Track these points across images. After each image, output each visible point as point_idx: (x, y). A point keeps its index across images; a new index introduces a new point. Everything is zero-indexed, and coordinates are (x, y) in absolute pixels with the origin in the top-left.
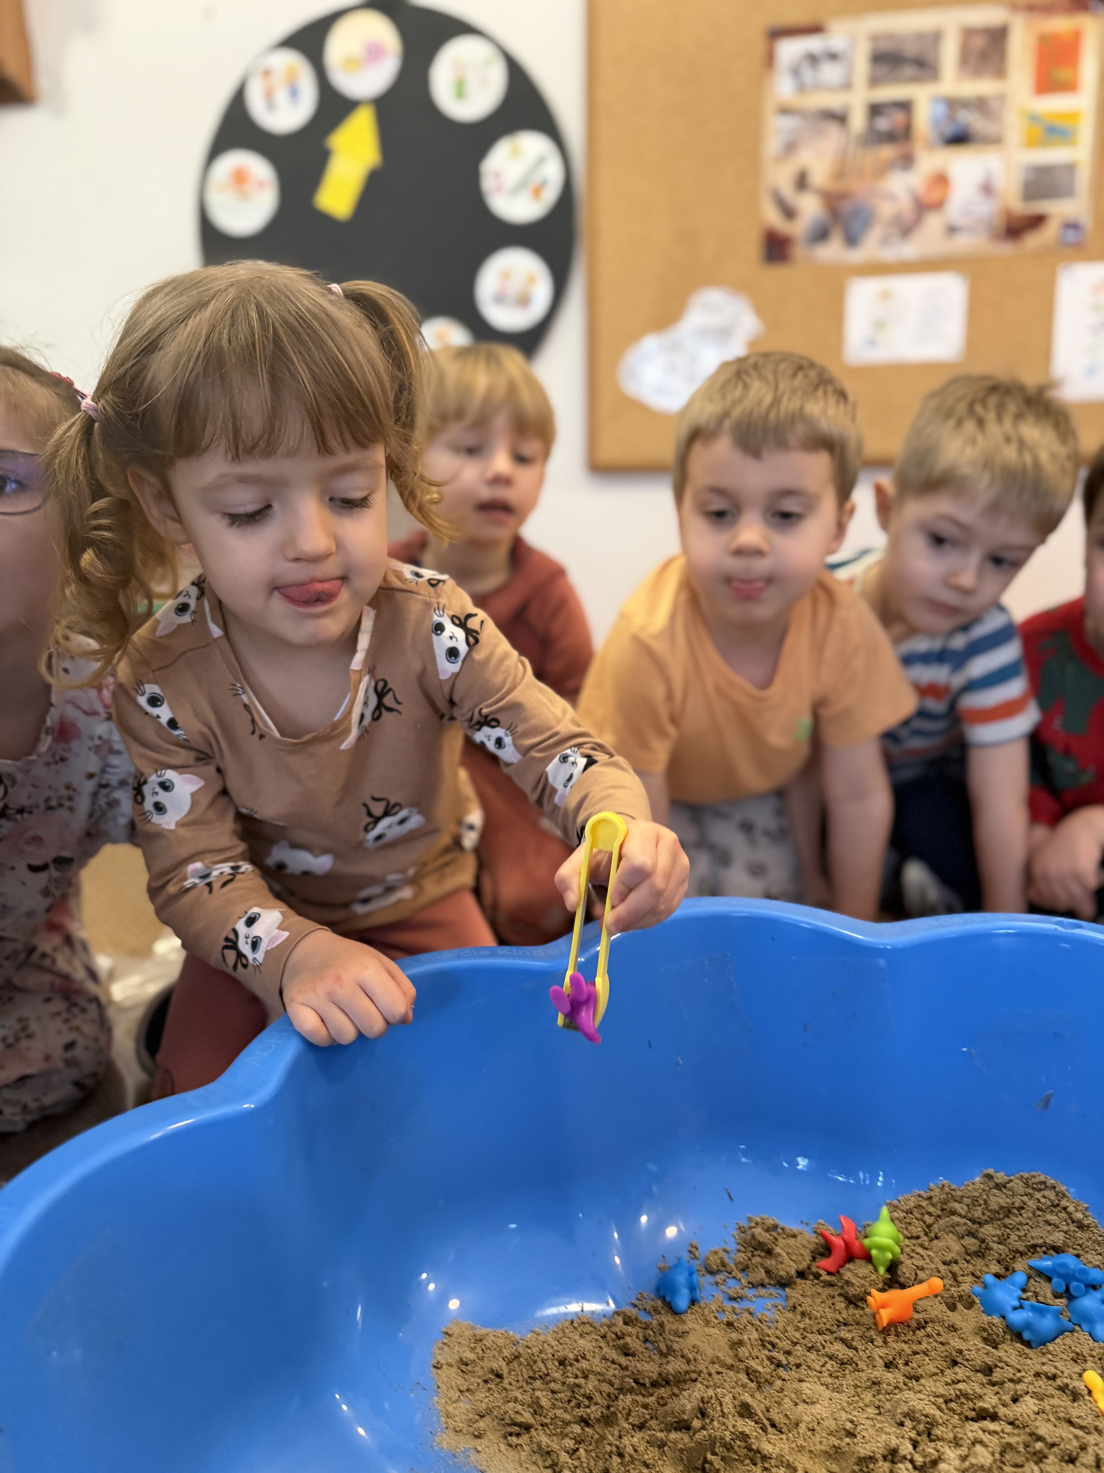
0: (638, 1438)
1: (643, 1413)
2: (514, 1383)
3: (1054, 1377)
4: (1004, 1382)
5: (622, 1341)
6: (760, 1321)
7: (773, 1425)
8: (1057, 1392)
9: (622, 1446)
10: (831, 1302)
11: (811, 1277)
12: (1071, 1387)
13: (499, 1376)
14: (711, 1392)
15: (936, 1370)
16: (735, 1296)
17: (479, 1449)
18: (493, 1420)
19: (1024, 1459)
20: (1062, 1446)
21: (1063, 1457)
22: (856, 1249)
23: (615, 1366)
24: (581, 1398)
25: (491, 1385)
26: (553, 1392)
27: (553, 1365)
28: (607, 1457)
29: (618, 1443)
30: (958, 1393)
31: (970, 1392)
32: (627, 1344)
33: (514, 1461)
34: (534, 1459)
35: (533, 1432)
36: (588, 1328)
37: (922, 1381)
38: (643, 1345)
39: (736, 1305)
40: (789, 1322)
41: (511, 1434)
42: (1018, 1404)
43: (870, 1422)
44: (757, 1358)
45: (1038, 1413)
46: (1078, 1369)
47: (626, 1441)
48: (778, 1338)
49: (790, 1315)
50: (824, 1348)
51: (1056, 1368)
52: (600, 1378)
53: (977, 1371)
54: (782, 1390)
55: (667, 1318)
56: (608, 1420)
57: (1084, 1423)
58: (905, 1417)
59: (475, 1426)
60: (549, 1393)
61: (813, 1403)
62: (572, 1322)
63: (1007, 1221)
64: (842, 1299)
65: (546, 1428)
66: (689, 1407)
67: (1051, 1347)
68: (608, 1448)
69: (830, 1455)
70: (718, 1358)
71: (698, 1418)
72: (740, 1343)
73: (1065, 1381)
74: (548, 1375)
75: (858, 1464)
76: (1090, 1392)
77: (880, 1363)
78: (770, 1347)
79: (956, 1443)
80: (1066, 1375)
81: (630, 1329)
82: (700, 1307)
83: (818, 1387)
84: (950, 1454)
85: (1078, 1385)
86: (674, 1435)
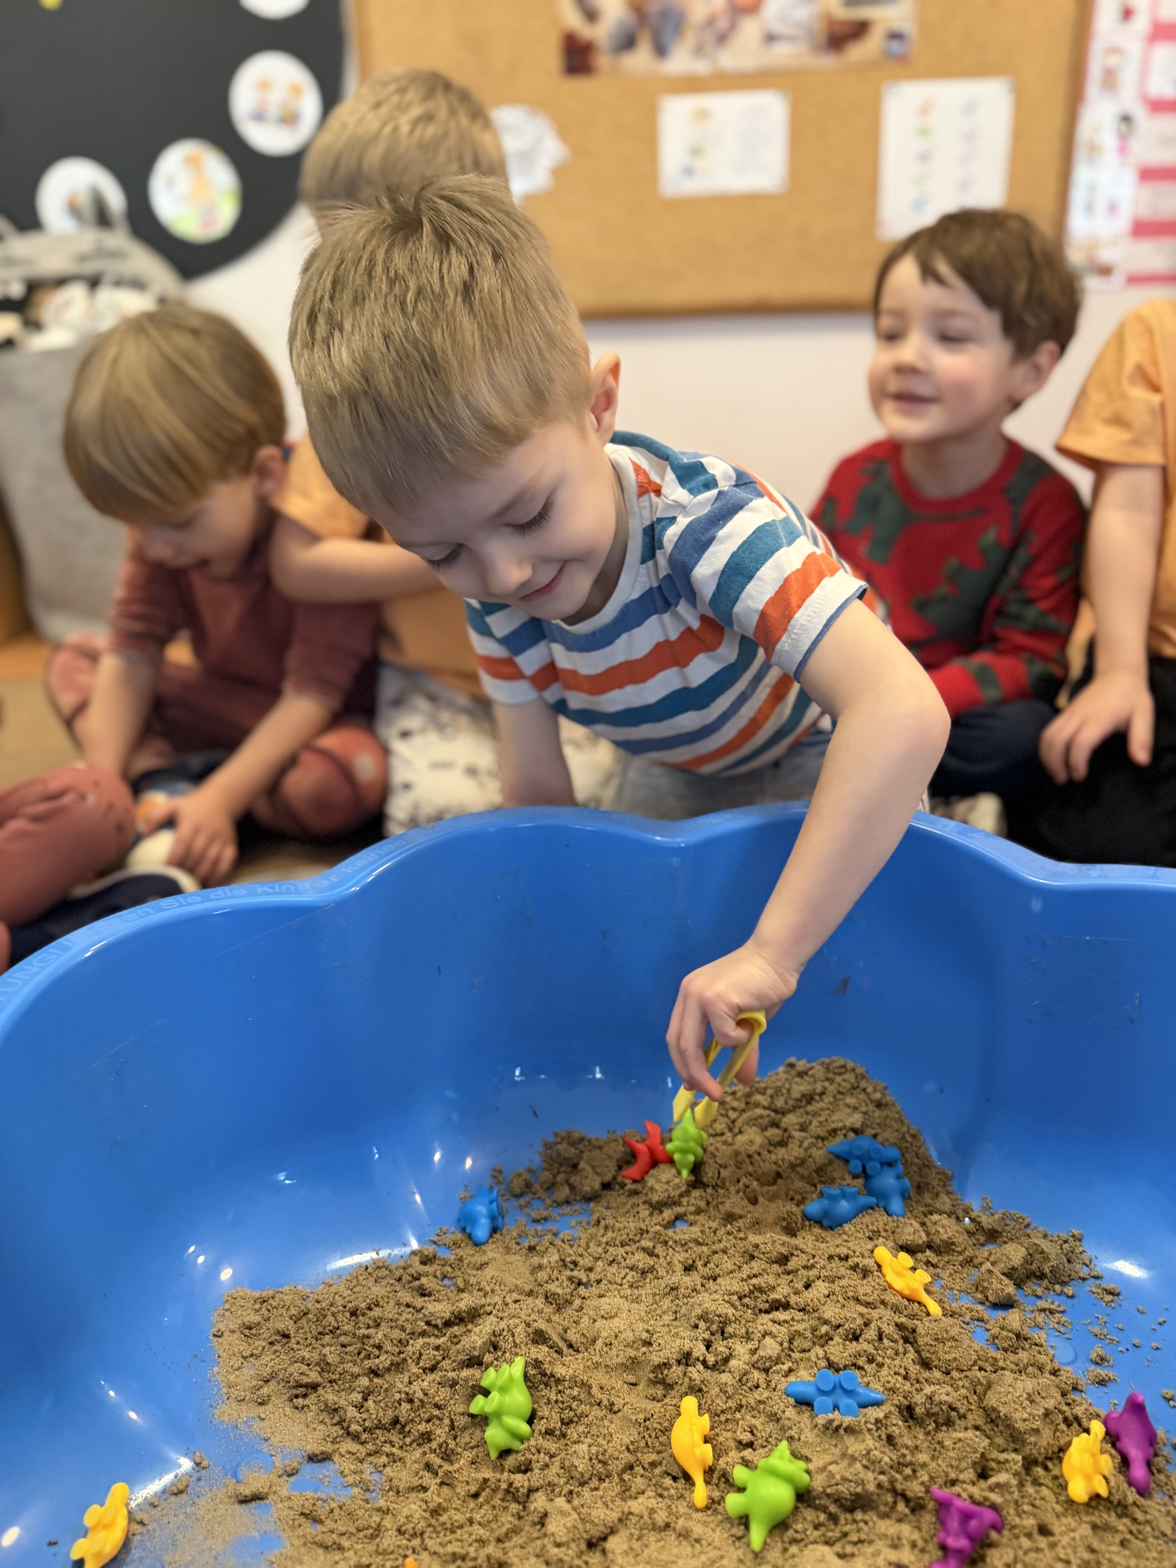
0: (428, 1381)
1: (434, 1356)
2: (302, 1342)
3: (847, 1258)
4: (799, 1269)
5: (417, 1283)
6: (563, 1241)
7: (570, 1346)
8: (848, 1272)
9: (411, 1392)
10: (635, 1210)
11: (617, 1187)
12: (860, 1266)
13: (286, 1336)
14: (503, 1325)
15: (733, 1267)
16: (539, 1217)
17: (263, 1416)
18: (279, 1383)
19: (810, 1344)
20: (846, 1326)
21: (847, 1336)
22: (660, 1155)
23: (409, 1310)
24: (370, 1349)
25: (277, 1347)
26: (343, 1346)
27: (342, 1318)
28: (397, 1404)
29: (407, 1389)
30: (751, 1288)
31: (764, 1285)
32: (422, 1285)
33: (300, 1423)
34: (321, 1418)
35: (321, 1391)
36: (384, 1272)
37: (719, 1280)
38: (440, 1283)
39: (539, 1227)
40: (592, 1237)
41: (297, 1397)
42: (810, 1290)
43: (666, 1329)
44: (557, 1279)
45: (828, 1296)
46: (870, 1246)
47: (416, 1387)
48: (581, 1256)
49: (593, 1230)
50: (625, 1260)
51: (849, 1248)
52: (393, 1324)
53: (773, 1262)
54: (581, 1308)
55: (467, 1251)
56: (398, 1367)
57: (870, 1300)
58: (699, 1319)
59: (258, 1393)
60: (338, 1348)
61: (612, 1317)
62: (367, 1268)
63: (810, 1108)
64: (647, 1206)
65: (334, 1384)
66: (479, 1343)
67: (847, 1227)
68: (397, 1396)
69: (627, 1367)
70: (516, 1286)
71: (489, 1352)
72: (540, 1267)
73: (856, 1260)
74: (338, 1328)
75: (653, 1372)
76: (879, 1266)
77: (679, 1268)
78: (572, 1266)
79: (748, 1337)
80: (857, 1254)
81: (427, 1268)
82: (502, 1234)
83: (618, 1301)
84: (741, 1349)
85: (868, 1262)
86: (465, 1373)
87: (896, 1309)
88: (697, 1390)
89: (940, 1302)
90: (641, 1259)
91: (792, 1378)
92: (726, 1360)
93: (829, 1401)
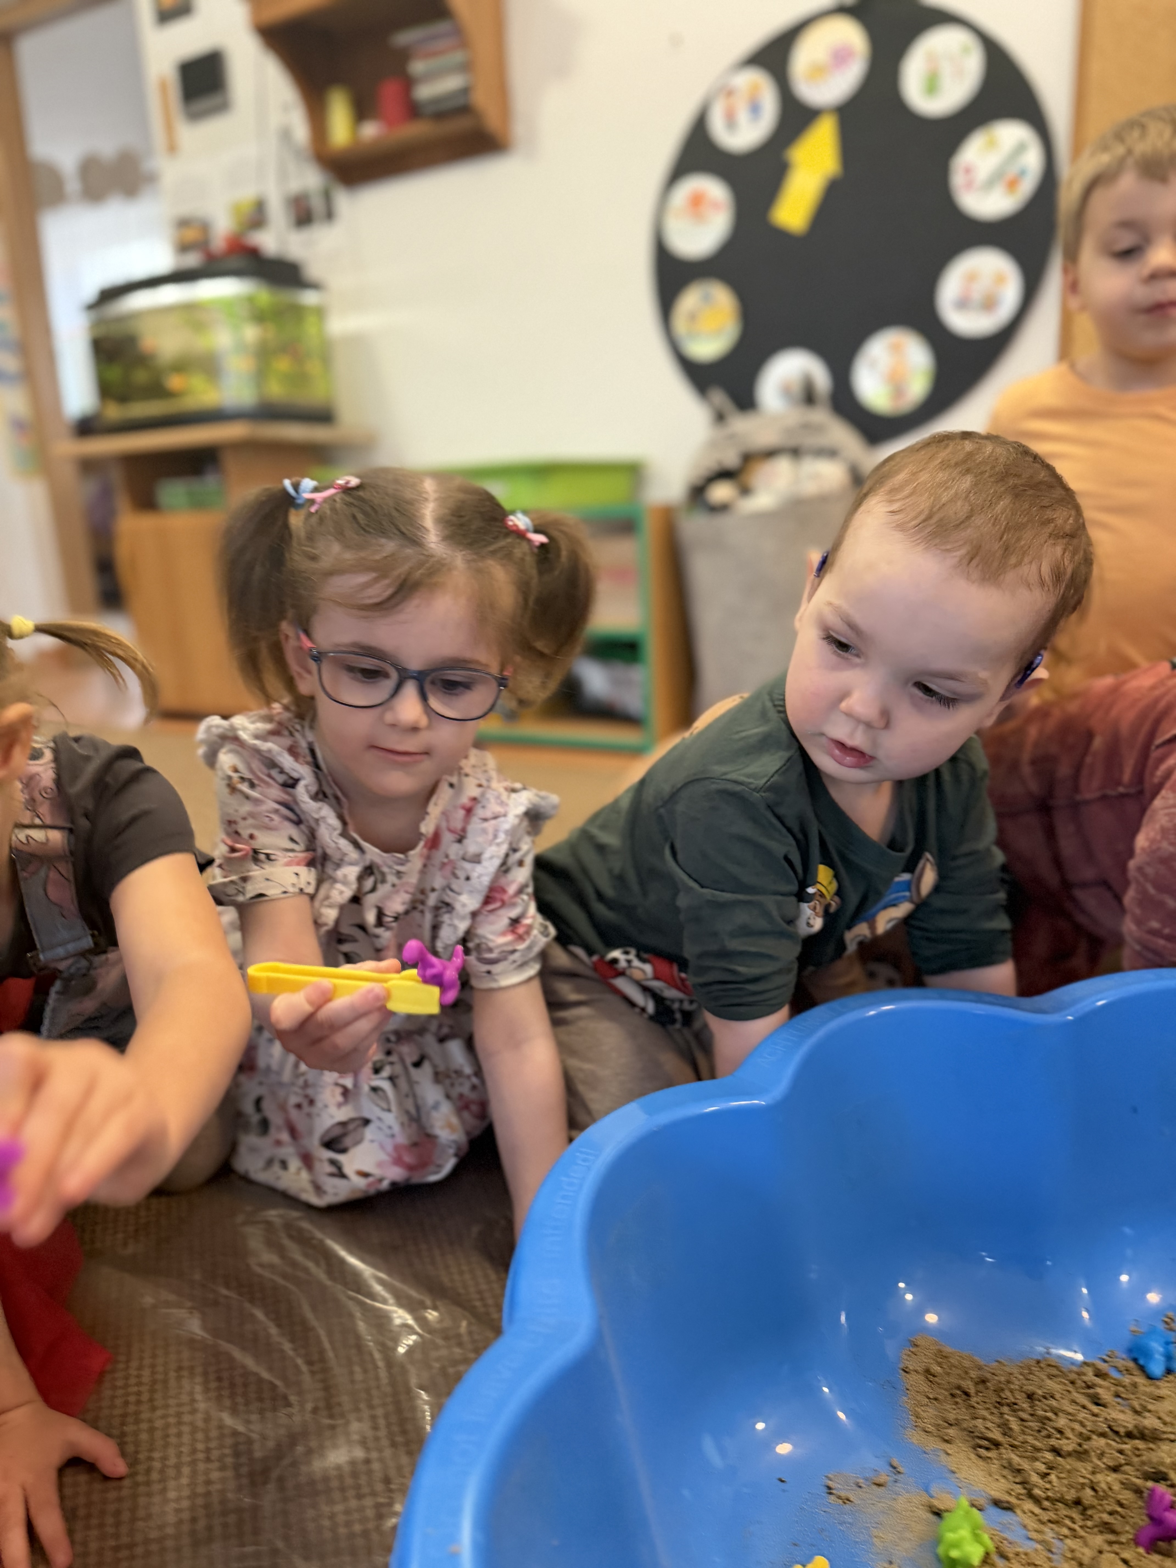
2: (981, 1403)
17: (949, 1452)
18: (962, 1430)
23: (1085, 1411)
24: (1052, 1430)
26: (1022, 1420)
27: (1021, 1397)
35: (1002, 1450)
36: (1054, 1372)
41: (981, 1447)
55: (1140, 1380)
59: (944, 1431)
65: (1015, 1449)
66: (1167, 1461)
74: (1015, 1403)
81: (1100, 1381)
86: (1150, 1484)
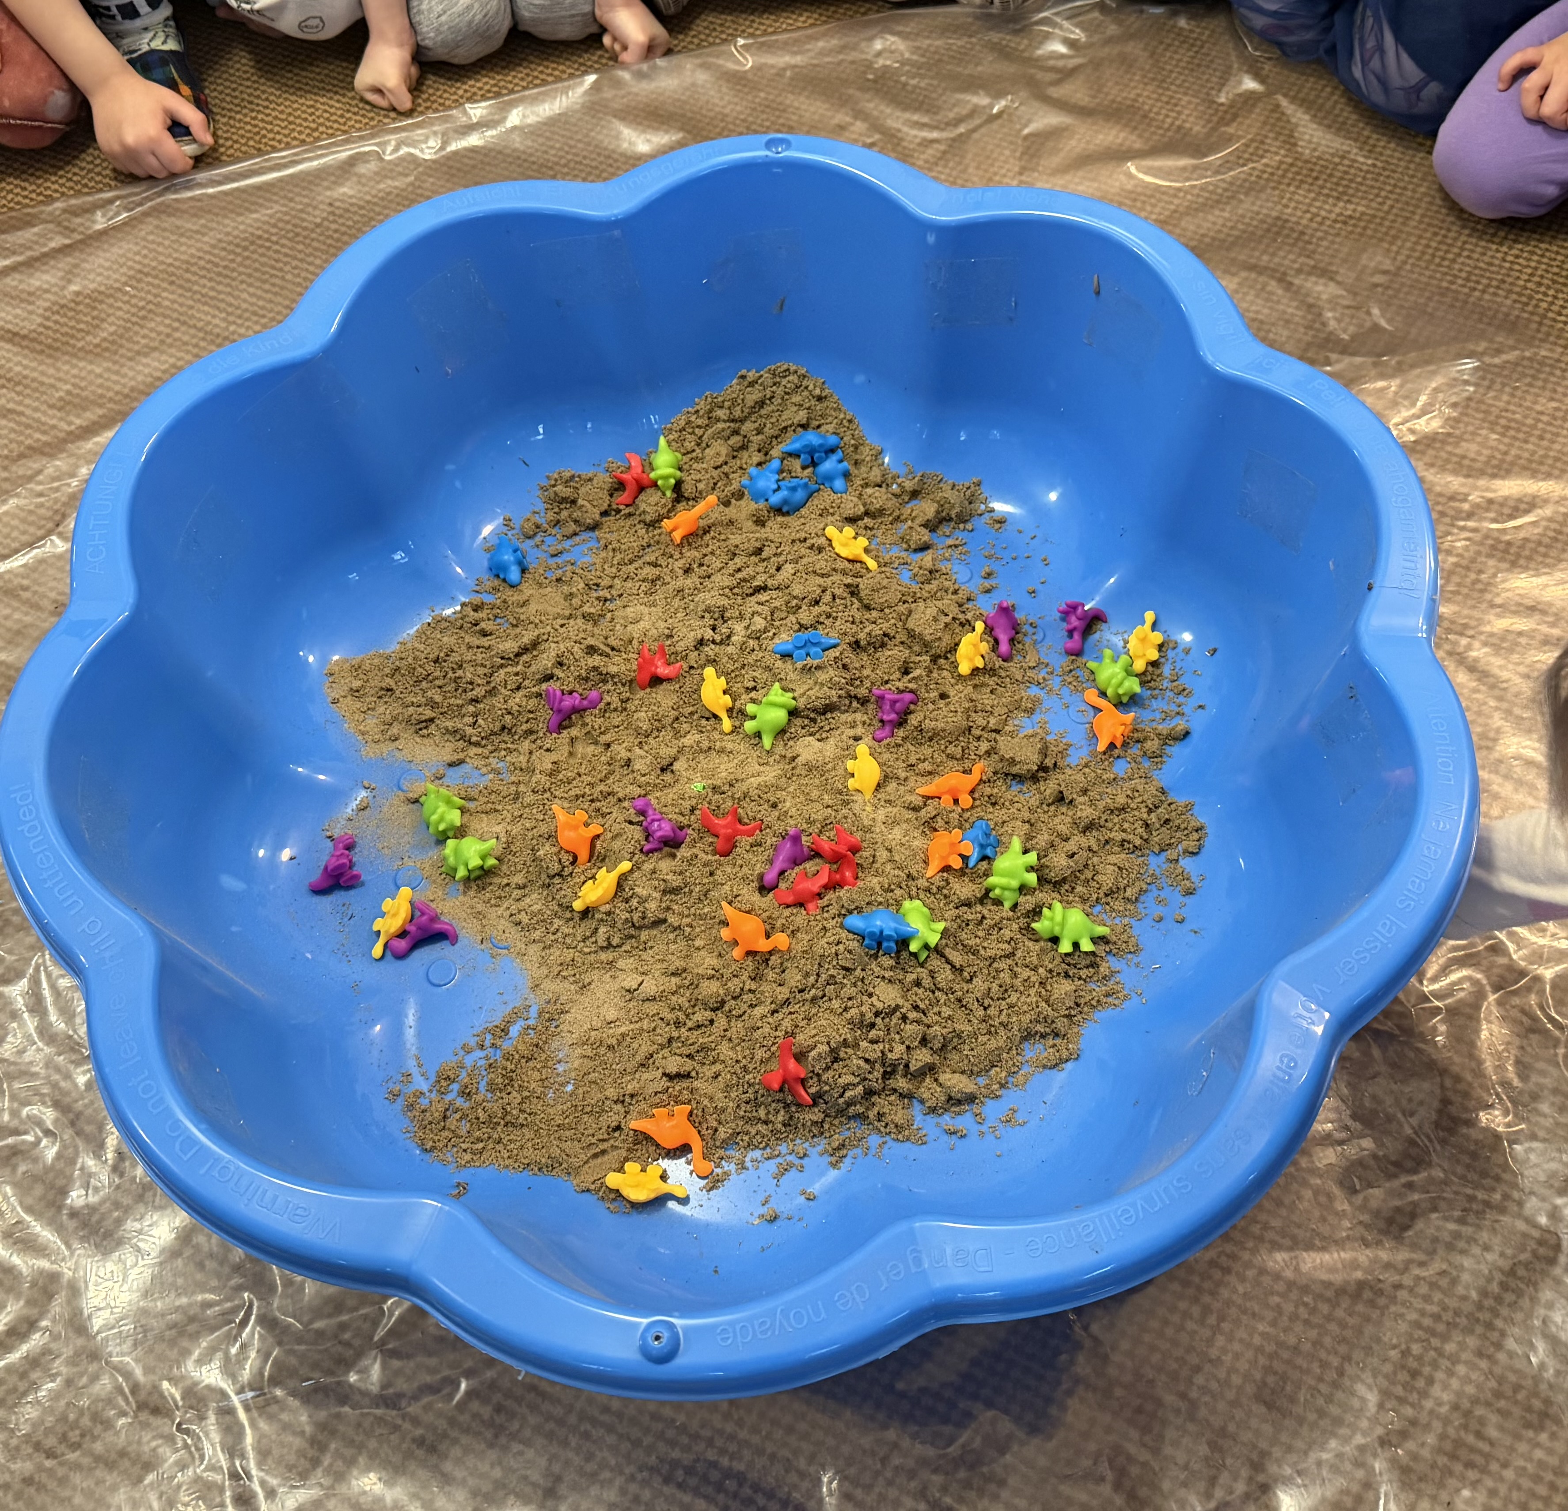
0: (518, 697)
1: (516, 679)
3: (805, 540)
4: (770, 557)
5: (477, 628)
6: (582, 568)
7: (613, 649)
8: (807, 551)
10: (634, 531)
11: (613, 514)
12: (816, 544)
13: (389, 690)
14: (562, 649)
15: (721, 566)
16: (556, 552)
19: (786, 614)
20: (810, 596)
21: (811, 604)
22: (645, 482)
23: (480, 650)
25: (386, 699)
26: (440, 687)
30: (738, 580)
31: (747, 575)
32: (483, 628)
37: (713, 578)
38: (496, 623)
39: (558, 560)
40: (605, 561)
41: (420, 729)
42: (781, 572)
43: (681, 624)
44: (588, 601)
45: (795, 574)
46: (821, 525)
48: (600, 578)
49: (603, 554)
50: (636, 574)
51: (806, 531)
52: (473, 664)
53: (751, 556)
54: (613, 619)
57: (825, 570)
58: (704, 611)
60: (437, 689)
61: (638, 621)
62: (430, 625)
63: (763, 412)
64: (642, 525)
66: (549, 663)
67: (803, 511)
68: (499, 712)
72: (571, 594)
73: (812, 540)
76: (830, 541)
77: (680, 572)
78: (595, 588)
79: (741, 617)
80: (813, 534)
81: (480, 614)
82: (530, 573)
83: (639, 607)
84: (739, 628)
85: (822, 541)
86: (544, 686)
87: (844, 573)
88: (712, 662)
89: (876, 558)
90: (649, 572)
91: (777, 640)
92: (729, 637)
93: (803, 652)
